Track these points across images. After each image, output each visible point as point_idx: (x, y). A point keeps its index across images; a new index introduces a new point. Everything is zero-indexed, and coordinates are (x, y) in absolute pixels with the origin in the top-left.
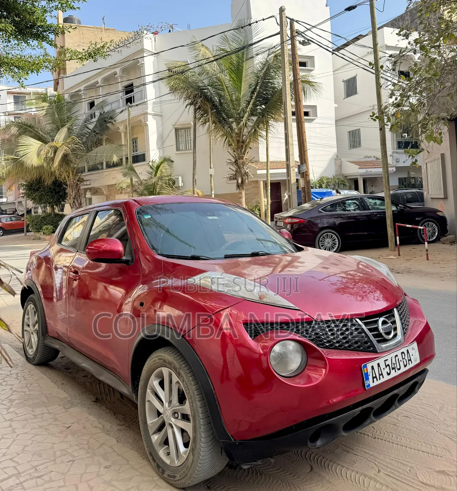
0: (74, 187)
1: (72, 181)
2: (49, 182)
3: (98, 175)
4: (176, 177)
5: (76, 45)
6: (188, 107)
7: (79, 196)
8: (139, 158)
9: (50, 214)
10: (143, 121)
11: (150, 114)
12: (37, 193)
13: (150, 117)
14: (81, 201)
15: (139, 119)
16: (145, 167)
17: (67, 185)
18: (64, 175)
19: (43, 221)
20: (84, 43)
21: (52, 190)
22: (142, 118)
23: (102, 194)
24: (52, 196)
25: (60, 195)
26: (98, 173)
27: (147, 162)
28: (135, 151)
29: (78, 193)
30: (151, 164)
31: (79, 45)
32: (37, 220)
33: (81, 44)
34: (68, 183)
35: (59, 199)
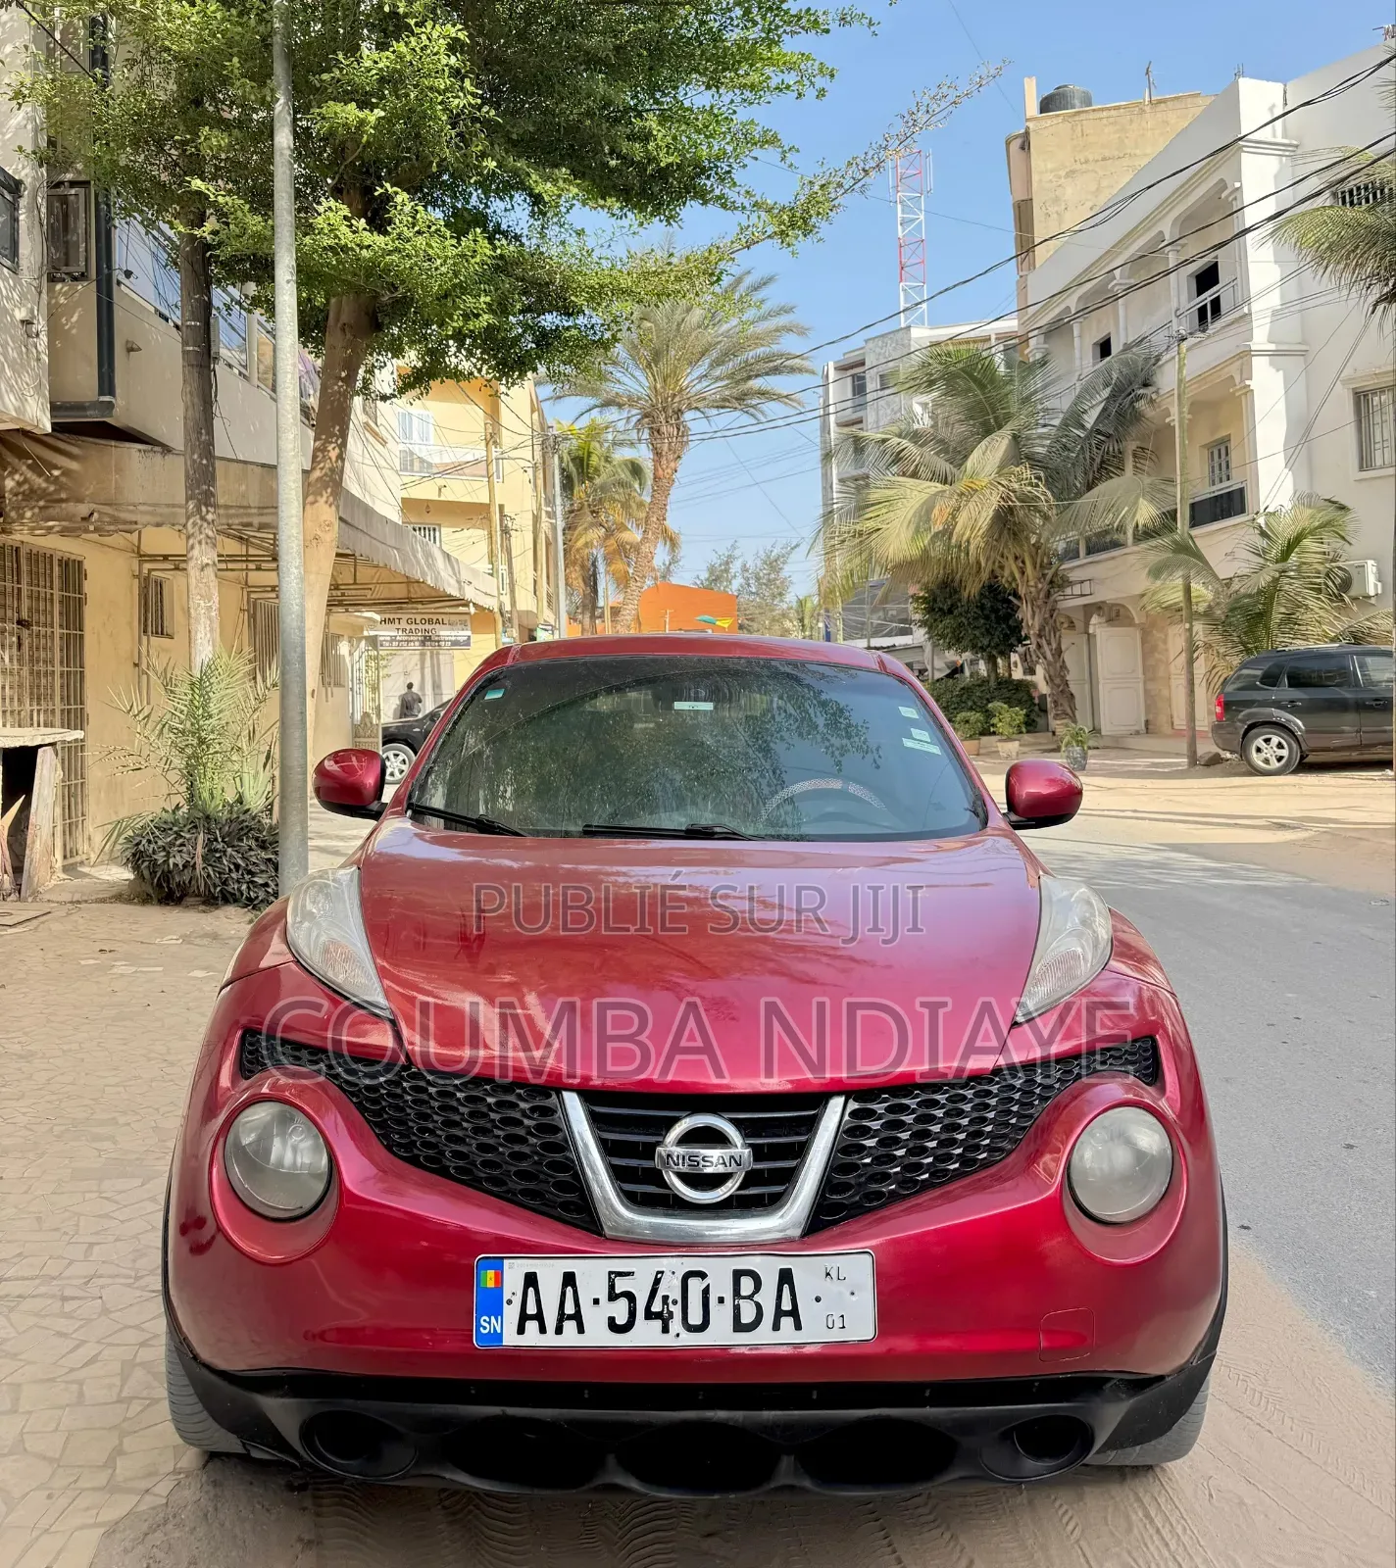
0: (1040, 602)
1: (1032, 583)
2: (972, 589)
3: (1111, 563)
4: (1357, 563)
5: (1062, 173)
6: (1381, 308)
7: (1055, 630)
8: (1228, 505)
9: (985, 682)
10: (1237, 381)
11: (1262, 353)
12: (948, 621)
13: (1259, 364)
14: (1059, 644)
15: (1224, 374)
16: (1242, 532)
17: (1019, 598)
18: (1012, 567)
19: (965, 697)
20: (1087, 162)
21: (986, 612)
22: (1233, 370)
23: (1129, 622)
24: (987, 630)
25: (1009, 627)
26: (1113, 558)
27: (1250, 517)
28: (1217, 480)
29: (1051, 622)
30: (1261, 521)
31: (1073, 172)
32: (949, 696)
33: (1078, 166)
34: (1022, 591)
35: (1007, 637)
